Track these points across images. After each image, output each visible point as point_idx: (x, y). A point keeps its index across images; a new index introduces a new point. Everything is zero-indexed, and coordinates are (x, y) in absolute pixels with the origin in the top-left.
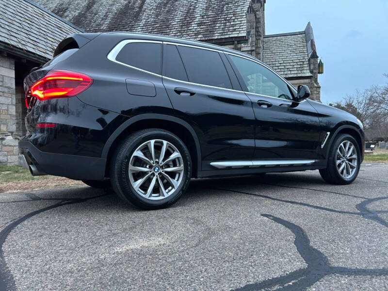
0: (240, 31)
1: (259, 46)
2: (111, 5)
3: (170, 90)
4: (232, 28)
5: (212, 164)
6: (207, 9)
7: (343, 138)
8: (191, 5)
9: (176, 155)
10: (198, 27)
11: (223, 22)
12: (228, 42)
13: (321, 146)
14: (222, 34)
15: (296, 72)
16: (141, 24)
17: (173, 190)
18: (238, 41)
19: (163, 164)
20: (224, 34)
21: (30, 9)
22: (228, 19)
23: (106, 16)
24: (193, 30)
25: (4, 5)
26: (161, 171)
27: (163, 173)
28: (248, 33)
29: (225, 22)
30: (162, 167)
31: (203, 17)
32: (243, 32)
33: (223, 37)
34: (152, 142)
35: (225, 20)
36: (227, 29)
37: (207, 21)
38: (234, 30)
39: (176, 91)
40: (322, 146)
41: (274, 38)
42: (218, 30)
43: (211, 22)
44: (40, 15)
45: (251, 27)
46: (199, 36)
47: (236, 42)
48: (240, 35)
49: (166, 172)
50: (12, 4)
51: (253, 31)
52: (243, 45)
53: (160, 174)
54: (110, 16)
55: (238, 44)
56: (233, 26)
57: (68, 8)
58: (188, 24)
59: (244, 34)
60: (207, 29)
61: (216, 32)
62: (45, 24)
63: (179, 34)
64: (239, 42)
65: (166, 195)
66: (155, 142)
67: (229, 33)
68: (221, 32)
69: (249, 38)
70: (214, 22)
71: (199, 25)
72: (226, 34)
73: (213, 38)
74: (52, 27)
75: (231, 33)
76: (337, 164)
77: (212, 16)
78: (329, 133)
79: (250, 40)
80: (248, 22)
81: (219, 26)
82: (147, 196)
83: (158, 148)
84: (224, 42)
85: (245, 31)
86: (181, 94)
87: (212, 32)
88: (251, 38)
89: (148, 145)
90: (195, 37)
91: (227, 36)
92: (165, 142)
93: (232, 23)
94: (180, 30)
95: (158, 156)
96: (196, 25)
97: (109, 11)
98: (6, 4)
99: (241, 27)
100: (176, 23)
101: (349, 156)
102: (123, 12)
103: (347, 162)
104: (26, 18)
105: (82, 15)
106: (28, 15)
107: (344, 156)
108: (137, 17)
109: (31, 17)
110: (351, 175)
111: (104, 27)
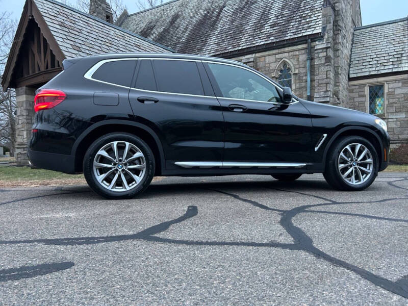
0: (315, 27)
1: (337, 41)
2: (192, 17)
3: (133, 99)
4: (307, 25)
5: (176, 163)
6: (283, 8)
7: (349, 140)
8: (267, 7)
9: (139, 154)
10: (271, 29)
11: (298, 20)
12: (302, 41)
13: (314, 149)
14: (295, 33)
15: (391, 67)
16: (216, 32)
17: (136, 185)
18: (311, 39)
19: (126, 161)
20: (297, 33)
21: (112, 33)
22: (304, 15)
23: (186, 29)
24: (266, 33)
25: (88, 32)
26: (124, 167)
27: (126, 170)
28: (324, 28)
29: (300, 19)
30: (125, 165)
31: (277, 17)
32: (318, 28)
33: (296, 36)
34: (115, 143)
35: (301, 18)
36: (301, 27)
37: (281, 22)
38: (309, 27)
39: (139, 100)
40: (316, 149)
41: (367, 29)
42: (291, 29)
43: (285, 21)
44: (120, 37)
45: (328, 22)
46: (271, 38)
47: (309, 40)
48: (315, 32)
49: (130, 169)
50: (95, 30)
51: (330, 26)
52: (317, 43)
53: (123, 170)
54: (190, 27)
55: (312, 42)
56: (308, 23)
57: (155, 26)
58: (262, 26)
59: (319, 30)
60: (280, 29)
61: (289, 32)
62: (124, 44)
63: (251, 38)
64: (313, 40)
65: (128, 188)
66: (118, 144)
67: (303, 31)
68: (294, 31)
69: (325, 34)
70: (289, 21)
71: (272, 26)
72: (299, 32)
73: (285, 39)
74: (131, 47)
75: (305, 31)
76: (340, 169)
77: (287, 15)
78: (325, 135)
79: (326, 36)
80: (324, 16)
81: (293, 25)
82: (110, 188)
83: (121, 148)
84: (297, 42)
85: (321, 27)
86: (145, 102)
87: (284, 32)
88: (327, 34)
89: (112, 145)
90: (266, 39)
91: (301, 35)
92: (127, 144)
93: (308, 20)
94: (252, 34)
95: (121, 155)
96: (269, 27)
97: (189, 23)
98: (89, 31)
99: (317, 23)
100: (249, 27)
101: (360, 161)
102: (201, 23)
103: (357, 166)
104: (107, 41)
105: (166, 31)
106: (109, 38)
107: (352, 160)
108: (213, 26)
109: (111, 39)
110: (362, 182)
111: (183, 40)
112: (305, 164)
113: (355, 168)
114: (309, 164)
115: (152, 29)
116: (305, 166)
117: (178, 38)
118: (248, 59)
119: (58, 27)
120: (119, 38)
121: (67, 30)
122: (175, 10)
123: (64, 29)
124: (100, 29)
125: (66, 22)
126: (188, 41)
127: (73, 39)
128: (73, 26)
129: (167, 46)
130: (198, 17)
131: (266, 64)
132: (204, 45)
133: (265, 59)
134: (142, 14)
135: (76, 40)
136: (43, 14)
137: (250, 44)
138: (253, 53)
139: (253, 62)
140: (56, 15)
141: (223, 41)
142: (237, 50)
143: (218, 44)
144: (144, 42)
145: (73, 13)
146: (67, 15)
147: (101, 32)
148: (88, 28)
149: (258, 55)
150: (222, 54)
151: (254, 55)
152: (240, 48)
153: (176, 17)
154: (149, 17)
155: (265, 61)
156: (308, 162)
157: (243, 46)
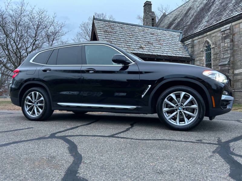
2: (198, 7)
5: (58, 103)
13: (141, 96)
16: (209, 14)
17: (40, 114)
19: (37, 101)
21: (136, 29)
23: (192, 16)
25: (120, 32)
30: (37, 103)
39: (43, 70)
40: (143, 96)
49: (38, 106)
50: (125, 30)
54: (195, 14)
57: (177, 18)
62: (143, 34)
63: (230, 12)
65: (37, 115)
74: (147, 35)
82: (29, 115)
89: (32, 94)
90: (241, 11)
94: (232, 9)
97: (195, 11)
100: (231, 4)
101: (186, 106)
102: (202, 10)
103: (182, 110)
104: (131, 35)
105: (182, 20)
106: (133, 33)
107: (177, 106)
108: (209, 10)
109: (134, 33)
110: (186, 124)
111: (189, 23)
112: (135, 107)
113: (180, 112)
114: (139, 107)
115: (175, 20)
116: (135, 108)
117: (186, 23)
118: (226, 28)
119: (103, 33)
120: (140, 31)
121: (108, 34)
122: (190, 4)
123: (106, 33)
124: (129, 29)
125: (109, 30)
126: (191, 23)
127: (109, 38)
128: (112, 30)
129: (179, 29)
130: (202, 6)
131: (240, 29)
132: (199, 24)
133: (239, 25)
134: (173, 13)
135: (111, 38)
136: (97, 28)
137: (228, 17)
138: (230, 23)
139: (230, 29)
140: (104, 27)
141: (212, 18)
142: (218, 23)
143: (207, 22)
144: (158, 30)
145: (114, 24)
146: (110, 26)
147: (129, 31)
148: (121, 30)
149: (233, 24)
150: (209, 27)
151: (230, 24)
152: (221, 21)
153: (190, 9)
154: (176, 13)
155: (239, 27)
156: (138, 105)
157: (223, 19)
